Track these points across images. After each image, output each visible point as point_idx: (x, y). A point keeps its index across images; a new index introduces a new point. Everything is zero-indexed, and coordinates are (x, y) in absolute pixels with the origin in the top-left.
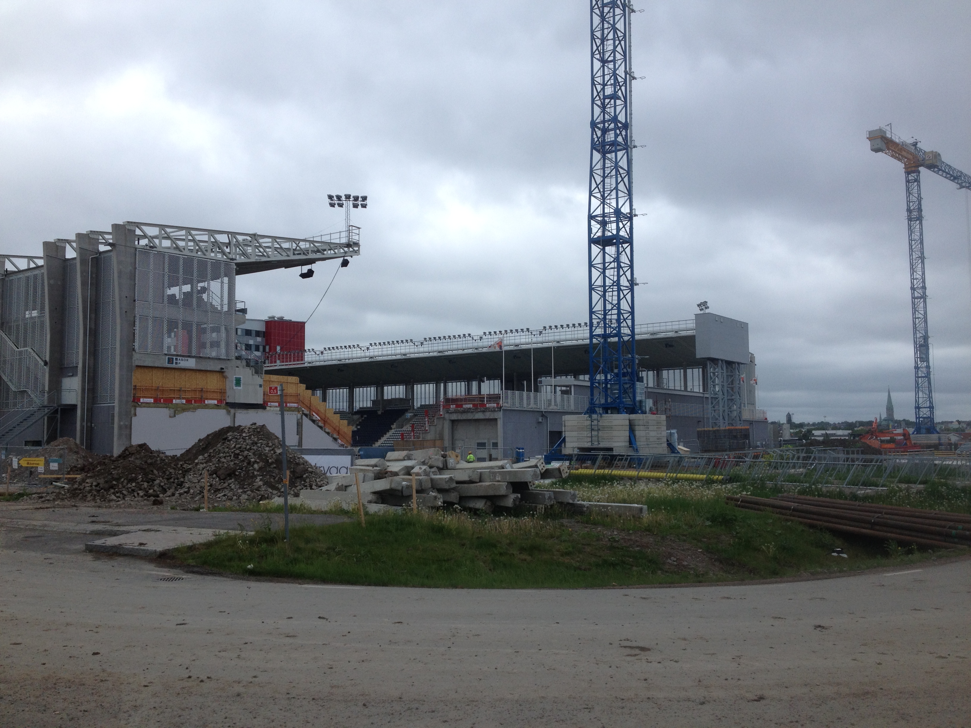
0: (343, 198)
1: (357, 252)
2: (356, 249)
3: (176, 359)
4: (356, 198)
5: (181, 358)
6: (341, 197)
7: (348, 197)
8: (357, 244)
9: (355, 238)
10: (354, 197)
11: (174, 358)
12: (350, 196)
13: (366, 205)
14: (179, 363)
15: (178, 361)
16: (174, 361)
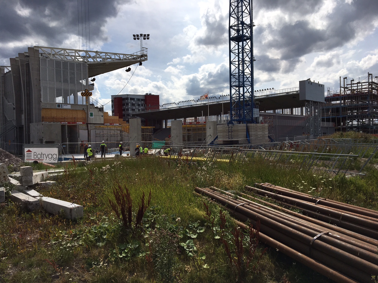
0: (140, 36)
1: (146, 59)
2: (146, 58)
3: (62, 105)
4: (145, 35)
5: (64, 105)
6: (139, 35)
7: (141, 35)
8: (146, 56)
9: (145, 53)
10: (144, 35)
11: (61, 105)
12: (142, 34)
13: (149, 38)
14: (63, 107)
15: (63, 106)
16: (61, 106)
